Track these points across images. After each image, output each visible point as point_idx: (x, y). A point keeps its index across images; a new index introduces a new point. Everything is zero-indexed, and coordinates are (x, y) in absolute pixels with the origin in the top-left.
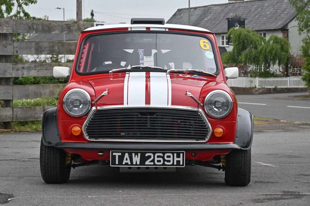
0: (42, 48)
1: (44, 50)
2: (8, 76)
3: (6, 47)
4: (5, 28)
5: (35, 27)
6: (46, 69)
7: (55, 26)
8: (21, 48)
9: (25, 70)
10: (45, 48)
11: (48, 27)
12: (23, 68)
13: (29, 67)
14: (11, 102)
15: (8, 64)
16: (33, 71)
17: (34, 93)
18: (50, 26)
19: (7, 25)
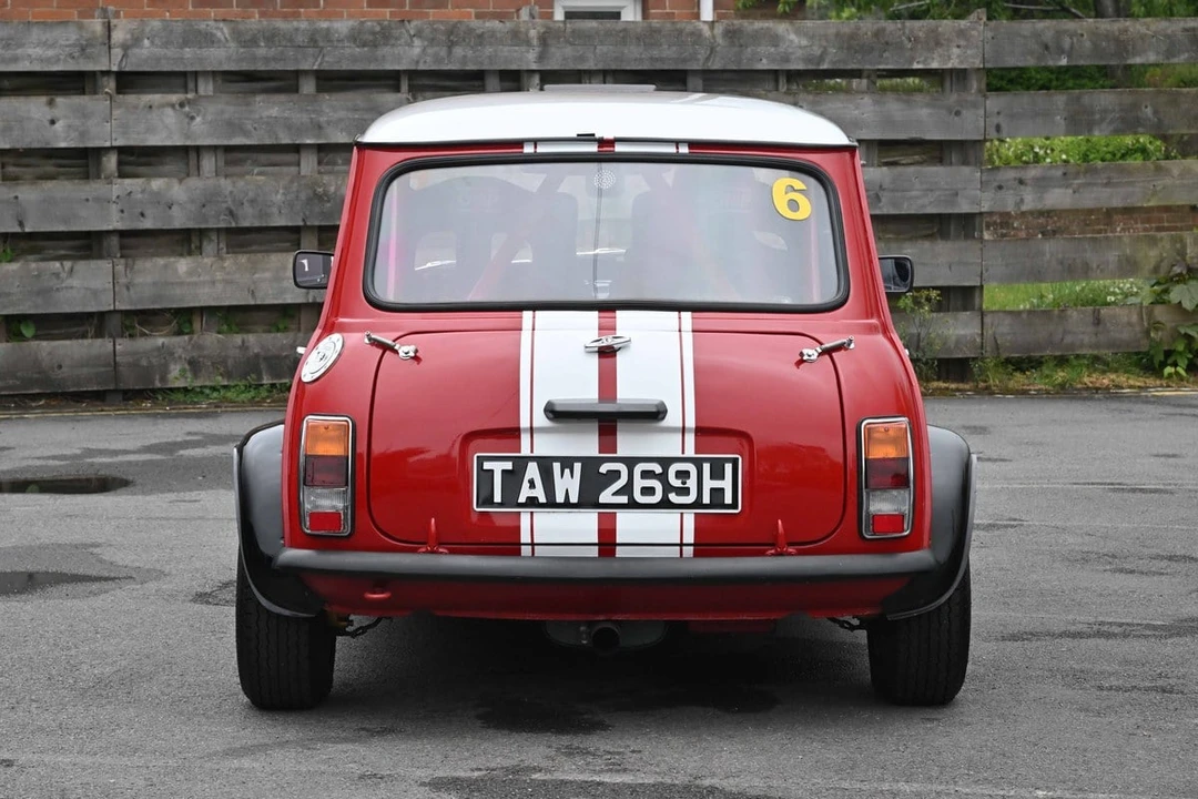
0: (1093, 113)
1: (1102, 120)
2: (964, 207)
3: (958, 113)
4: (956, 51)
5: (1067, 43)
6: (1107, 185)
7: (1143, 37)
8: (1012, 116)
9: (1029, 189)
10: (1105, 111)
11: (1117, 40)
12: (1021, 182)
13: (1043, 178)
14: (977, 294)
15: (966, 170)
16: (1057, 191)
17: (1061, 263)
18: (1122, 37)
19: (962, 43)
